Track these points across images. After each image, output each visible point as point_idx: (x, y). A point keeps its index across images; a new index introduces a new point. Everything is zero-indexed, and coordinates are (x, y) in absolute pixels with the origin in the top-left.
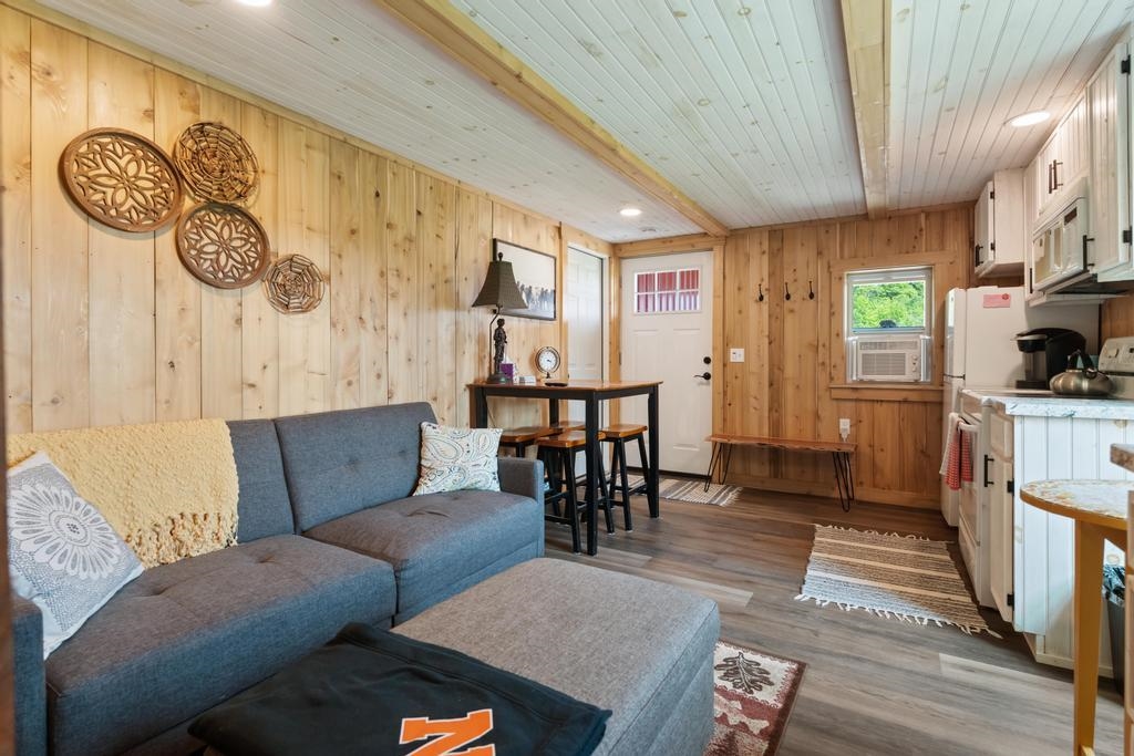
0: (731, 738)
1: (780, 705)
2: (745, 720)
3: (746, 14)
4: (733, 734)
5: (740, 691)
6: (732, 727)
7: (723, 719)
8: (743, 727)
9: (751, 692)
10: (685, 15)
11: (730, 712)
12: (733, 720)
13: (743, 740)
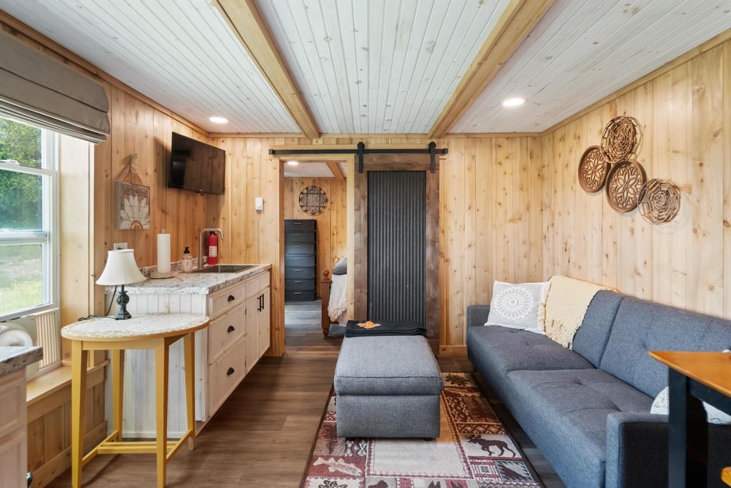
0: (331, 450)
1: (308, 479)
2: (326, 462)
3: (327, 37)
4: (330, 453)
5: (332, 480)
6: (332, 456)
7: (337, 458)
8: (327, 458)
9: (325, 482)
10: (363, 48)
11: (334, 464)
12: (332, 460)
13: (325, 452)
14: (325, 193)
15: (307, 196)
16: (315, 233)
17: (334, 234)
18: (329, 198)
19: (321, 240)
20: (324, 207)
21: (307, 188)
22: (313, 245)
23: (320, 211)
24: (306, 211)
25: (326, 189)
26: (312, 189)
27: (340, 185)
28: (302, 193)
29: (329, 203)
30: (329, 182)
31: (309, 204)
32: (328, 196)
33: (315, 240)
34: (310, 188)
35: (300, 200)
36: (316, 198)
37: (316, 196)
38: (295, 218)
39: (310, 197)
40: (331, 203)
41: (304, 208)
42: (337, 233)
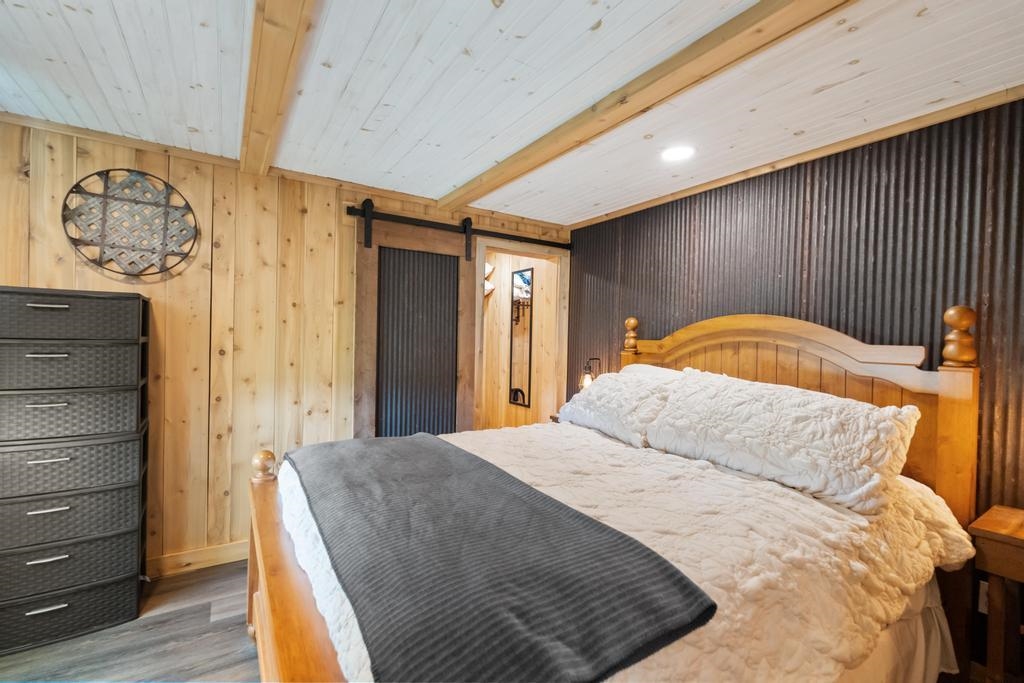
14: (188, 208)
15: (105, 206)
16: (144, 348)
17: (222, 353)
18: (205, 228)
19: (168, 370)
20: (185, 256)
21: (104, 175)
22: (135, 397)
23: (164, 269)
24: (99, 263)
25: (189, 191)
26: (131, 185)
27: (250, 189)
28: (77, 189)
29: (205, 245)
30: (209, 170)
31: (113, 238)
32: (203, 217)
33: (144, 372)
34: (120, 177)
35: (67, 215)
36: (145, 221)
37: (148, 211)
38: (40, 284)
39: (117, 211)
40: (215, 245)
41: (93, 252)
42: (236, 348)
